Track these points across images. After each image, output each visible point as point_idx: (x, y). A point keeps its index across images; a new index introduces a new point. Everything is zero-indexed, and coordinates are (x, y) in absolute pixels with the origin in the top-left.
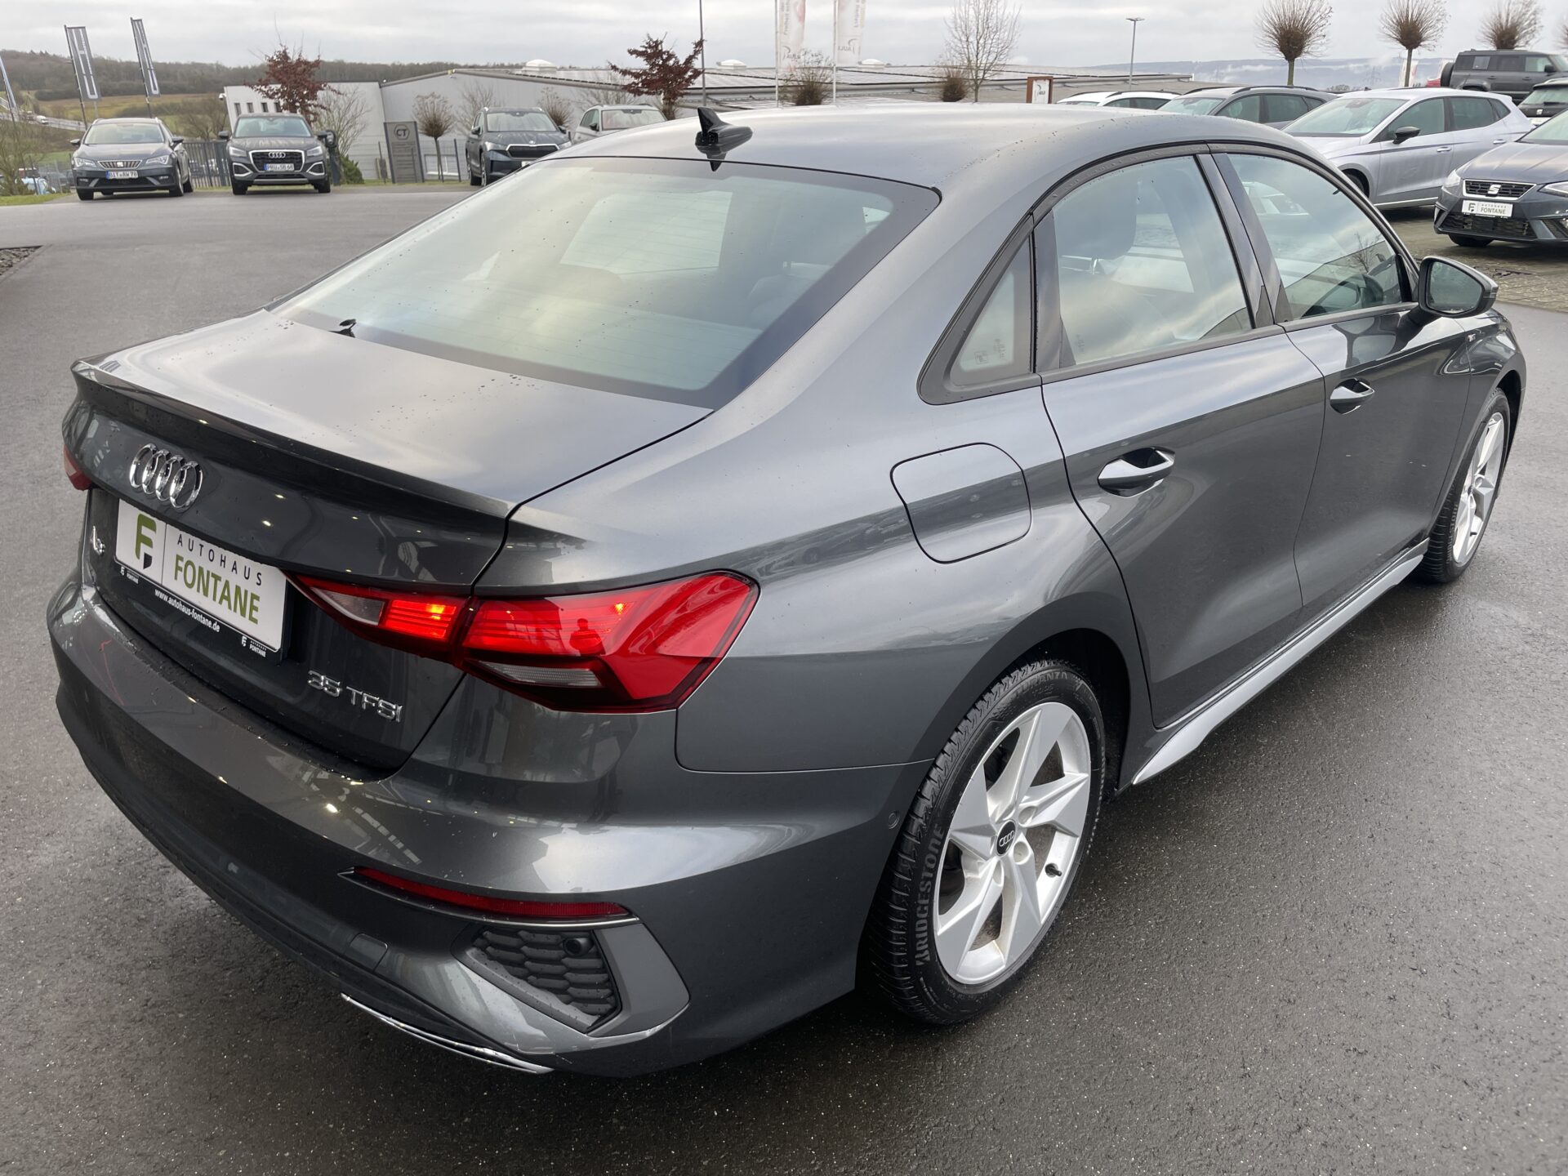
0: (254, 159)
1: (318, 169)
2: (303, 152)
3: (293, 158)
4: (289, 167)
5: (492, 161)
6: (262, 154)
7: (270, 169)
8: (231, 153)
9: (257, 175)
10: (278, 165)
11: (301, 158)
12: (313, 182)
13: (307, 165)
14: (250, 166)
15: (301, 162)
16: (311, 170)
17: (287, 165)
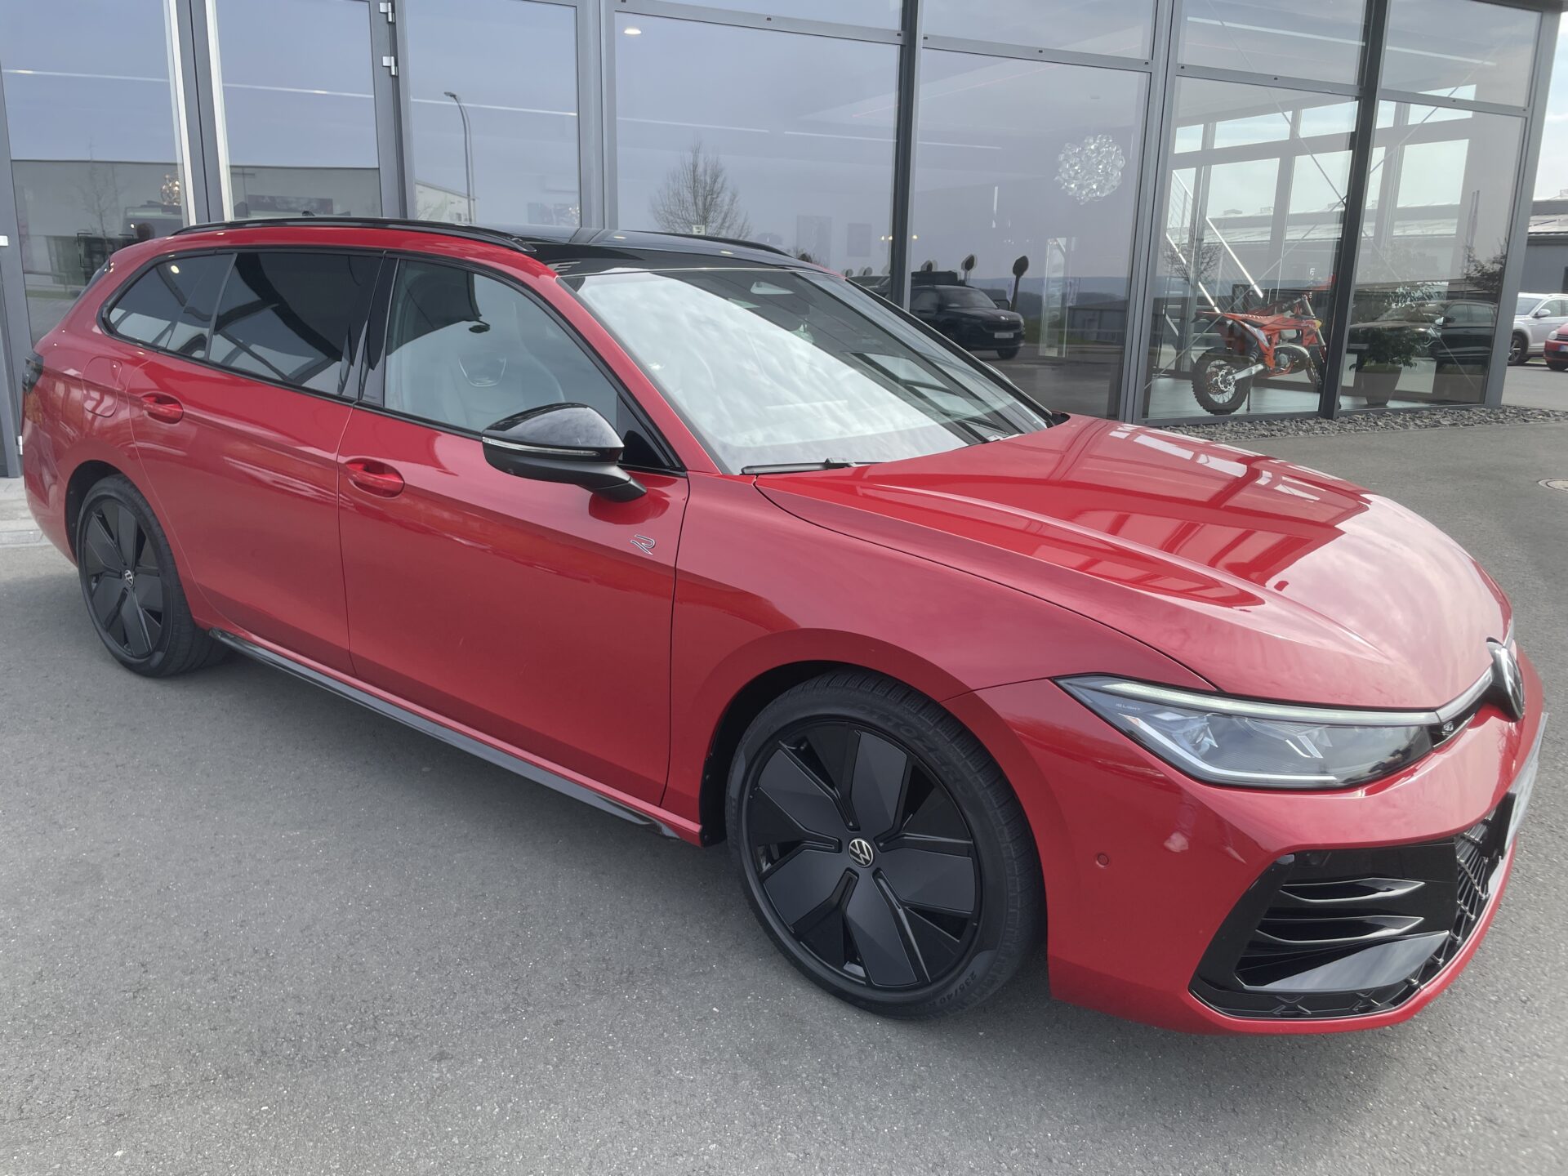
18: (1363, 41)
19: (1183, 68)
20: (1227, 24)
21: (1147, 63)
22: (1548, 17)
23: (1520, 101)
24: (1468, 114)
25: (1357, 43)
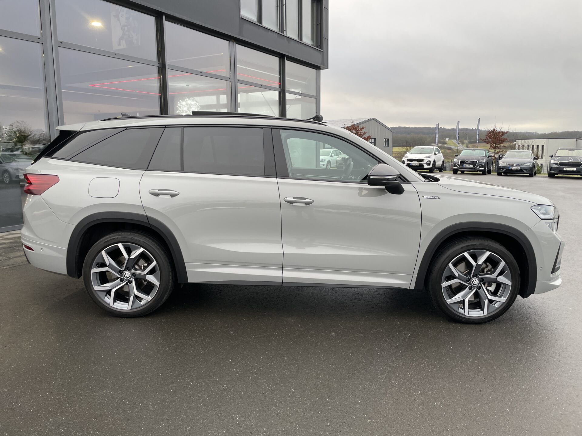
0: (460, 162)
1: (482, 167)
2: (477, 161)
3: (474, 163)
4: (471, 166)
5: (551, 167)
6: (463, 161)
7: (465, 166)
8: (454, 161)
9: (460, 167)
10: (468, 165)
11: (476, 163)
12: (480, 171)
13: (478, 165)
14: (458, 165)
15: (476, 164)
16: (479, 167)
17: (471, 165)
18: (279, 75)
19: (239, 80)
20: (247, 68)
21: (230, 78)
22: (318, 71)
23: (314, 94)
24: (300, 97)
25: (277, 76)
